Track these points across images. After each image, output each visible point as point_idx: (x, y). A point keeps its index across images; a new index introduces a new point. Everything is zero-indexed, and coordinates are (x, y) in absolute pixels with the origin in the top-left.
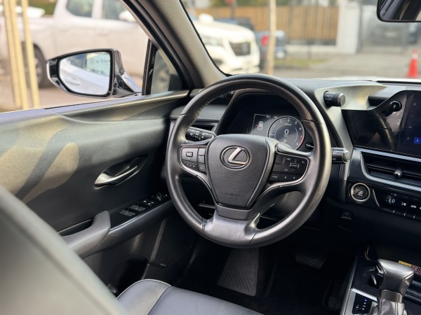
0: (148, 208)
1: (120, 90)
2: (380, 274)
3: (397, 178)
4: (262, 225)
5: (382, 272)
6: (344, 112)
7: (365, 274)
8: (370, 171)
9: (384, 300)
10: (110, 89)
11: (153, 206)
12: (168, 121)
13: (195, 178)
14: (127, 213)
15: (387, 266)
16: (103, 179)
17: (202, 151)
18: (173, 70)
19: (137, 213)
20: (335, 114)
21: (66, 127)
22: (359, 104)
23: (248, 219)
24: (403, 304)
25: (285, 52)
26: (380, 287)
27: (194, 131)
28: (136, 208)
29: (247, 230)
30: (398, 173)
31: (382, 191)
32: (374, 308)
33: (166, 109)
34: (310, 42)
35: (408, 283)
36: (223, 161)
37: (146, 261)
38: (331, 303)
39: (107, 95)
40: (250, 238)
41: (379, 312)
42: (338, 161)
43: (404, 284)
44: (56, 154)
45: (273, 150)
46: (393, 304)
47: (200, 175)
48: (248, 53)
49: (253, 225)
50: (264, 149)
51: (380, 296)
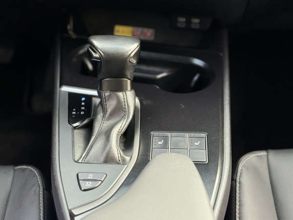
2: (96, 58)
5: (97, 55)
7: (74, 60)
9: (107, 94)
24: (133, 91)
26: (100, 76)
32: (96, 107)
35: (134, 61)
38: (37, 105)
41: (104, 111)
43: (130, 64)
46: (121, 94)
51: (101, 89)
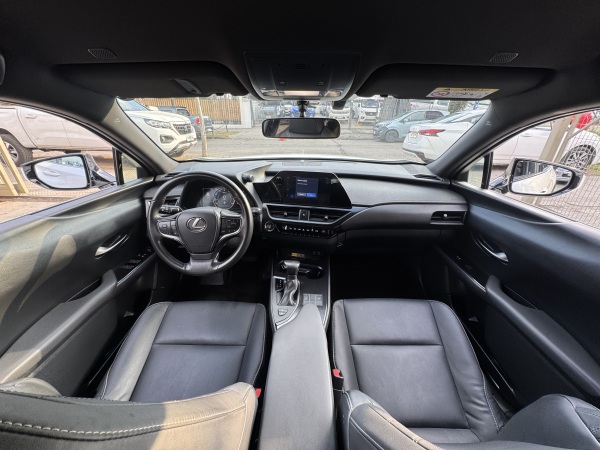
0: (143, 260)
1: (98, 182)
3: (285, 217)
4: (221, 259)
5: (286, 267)
6: (254, 184)
8: (272, 214)
9: (289, 280)
10: (88, 182)
11: (146, 257)
12: (143, 201)
13: (173, 240)
14: (127, 267)
15: (288, 264)
16: (101, 250)
17: (173, 223)
18: (137, 165)
19: (135, 265)
20: (249, 186)
21: (56, 224)
22: (261, 179)
23: (212, 258)
24: (298, 279)
25: (212, 128)
27: (165, 207)
28: (134, 261)
29: (213, 265)
30: (286, 214)
31: (280, 224)
32: (285, 284)
33: (139, 193)
34: (226, 122)
36: (189, 228)
37: (150, 290)
39: (88, 187)
40: (216, 268)
41: (288, 286)
42: (256, 215)
43: (297, 270)
44: (54, 247)
45: (219, 216)
46: (293, 280)
47: (175, 238)
48: (190, 131)
49: (216, 261)
50: (213, 216)
51: (287, 277)
